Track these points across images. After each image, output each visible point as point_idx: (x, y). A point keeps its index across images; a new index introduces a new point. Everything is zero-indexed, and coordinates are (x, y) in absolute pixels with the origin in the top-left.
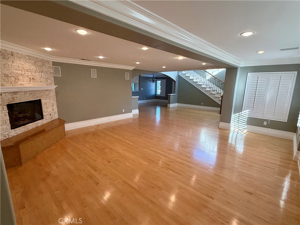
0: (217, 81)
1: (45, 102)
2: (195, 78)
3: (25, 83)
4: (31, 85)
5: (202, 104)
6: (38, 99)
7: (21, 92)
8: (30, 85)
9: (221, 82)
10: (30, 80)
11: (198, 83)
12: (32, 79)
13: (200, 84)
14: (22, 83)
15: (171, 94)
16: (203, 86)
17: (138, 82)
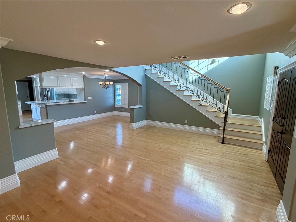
0: (209, 85)
2: (172, 79)
5: (186, 122)
9: (216, 86)
11: (178, 87)
13: (182, 89)
15: (135, 107)
16: (186, 93)
17: (83, 88)
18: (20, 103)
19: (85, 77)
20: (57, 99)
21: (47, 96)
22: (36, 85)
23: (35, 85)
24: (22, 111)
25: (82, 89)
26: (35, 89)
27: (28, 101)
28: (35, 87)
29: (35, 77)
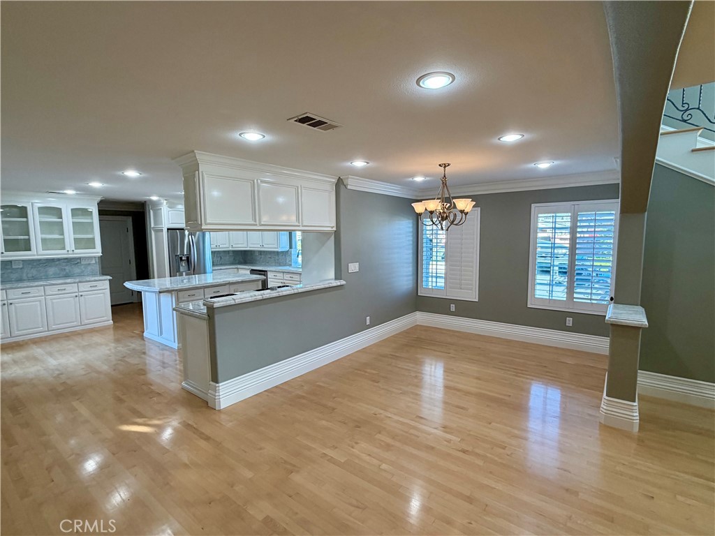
17: (335, 229)
18: (108, 282)
19: (342, 187)
20: (216, 268)
21: (188, 259)
22: (155, 224)
23: (152, 226)
24: (112, 306)
25: (323, 235)
26: (153, 238)
27: (130, 280)
28: (153, 233)
29: (154, 198)
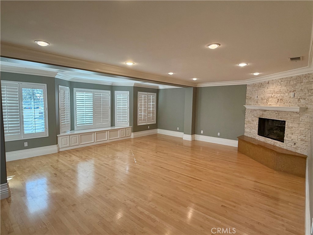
1: (290, 126)
3: (273, 103)
4: (278, 106)
6: (282, 120)
7: (268, 110)
8: (276, 106)
10: (278, 101)
12: (280, 100)
14: (271, 103)
